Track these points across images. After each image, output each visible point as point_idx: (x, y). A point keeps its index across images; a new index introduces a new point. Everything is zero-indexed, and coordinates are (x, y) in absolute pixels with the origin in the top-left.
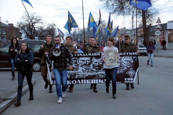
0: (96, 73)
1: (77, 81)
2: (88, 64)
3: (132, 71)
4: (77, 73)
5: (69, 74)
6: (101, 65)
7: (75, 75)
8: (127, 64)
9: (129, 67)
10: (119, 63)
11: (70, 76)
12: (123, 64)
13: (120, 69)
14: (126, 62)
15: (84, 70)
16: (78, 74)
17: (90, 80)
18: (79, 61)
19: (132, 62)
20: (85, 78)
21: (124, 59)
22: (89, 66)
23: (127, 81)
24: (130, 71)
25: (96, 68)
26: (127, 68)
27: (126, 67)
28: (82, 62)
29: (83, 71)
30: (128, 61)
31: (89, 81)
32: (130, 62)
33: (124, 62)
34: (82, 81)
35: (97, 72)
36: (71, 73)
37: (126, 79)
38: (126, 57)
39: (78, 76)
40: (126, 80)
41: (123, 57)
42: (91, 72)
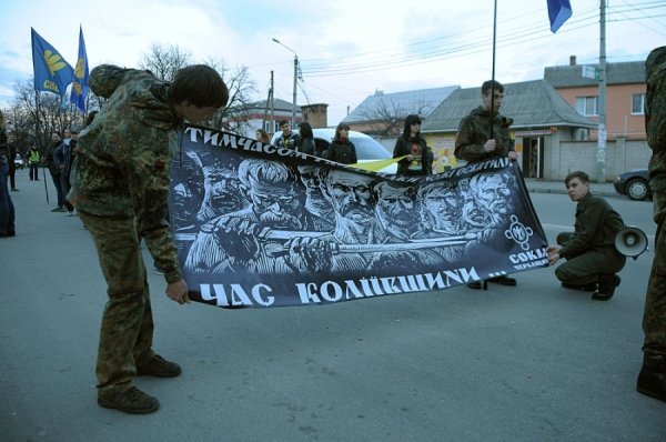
0: (407, 246)
1: (344, 287)
2: (363, 203)
3: (519, 226)
4: (333, 245)
5: (297, 250)
6: (409, 210)
7: (327, 255)
8: (496, 202)
9: (503, 210)
10: (469, 201)
11: (306, 256)
12: (482, 202)
13: (480, 221)
14: (490, 196)
15: (359, 230)
16: (337, 248)
17: (393, 279)
18: (329, 189)
19: (507, 192)
20: (369, 268)
21: (480, 185)
22: (373, 215)
23: (521, 263)
24: (514, 226)
25: (399, 226)
26: (502, 215)
27: (496, 212)
28: (339, 192)
29: (355, 234)
30: (493, 190)
31: (390, 281)
32: (501, 194)
33: (481, 194)
34: (364, 282)
35: (406, 241)
36: (306, 240)
37: (516, 259)
38: (482, 178)
39: (344, 261)
40: (514, 262)
41: (474, 180)
42: (388, 242)
